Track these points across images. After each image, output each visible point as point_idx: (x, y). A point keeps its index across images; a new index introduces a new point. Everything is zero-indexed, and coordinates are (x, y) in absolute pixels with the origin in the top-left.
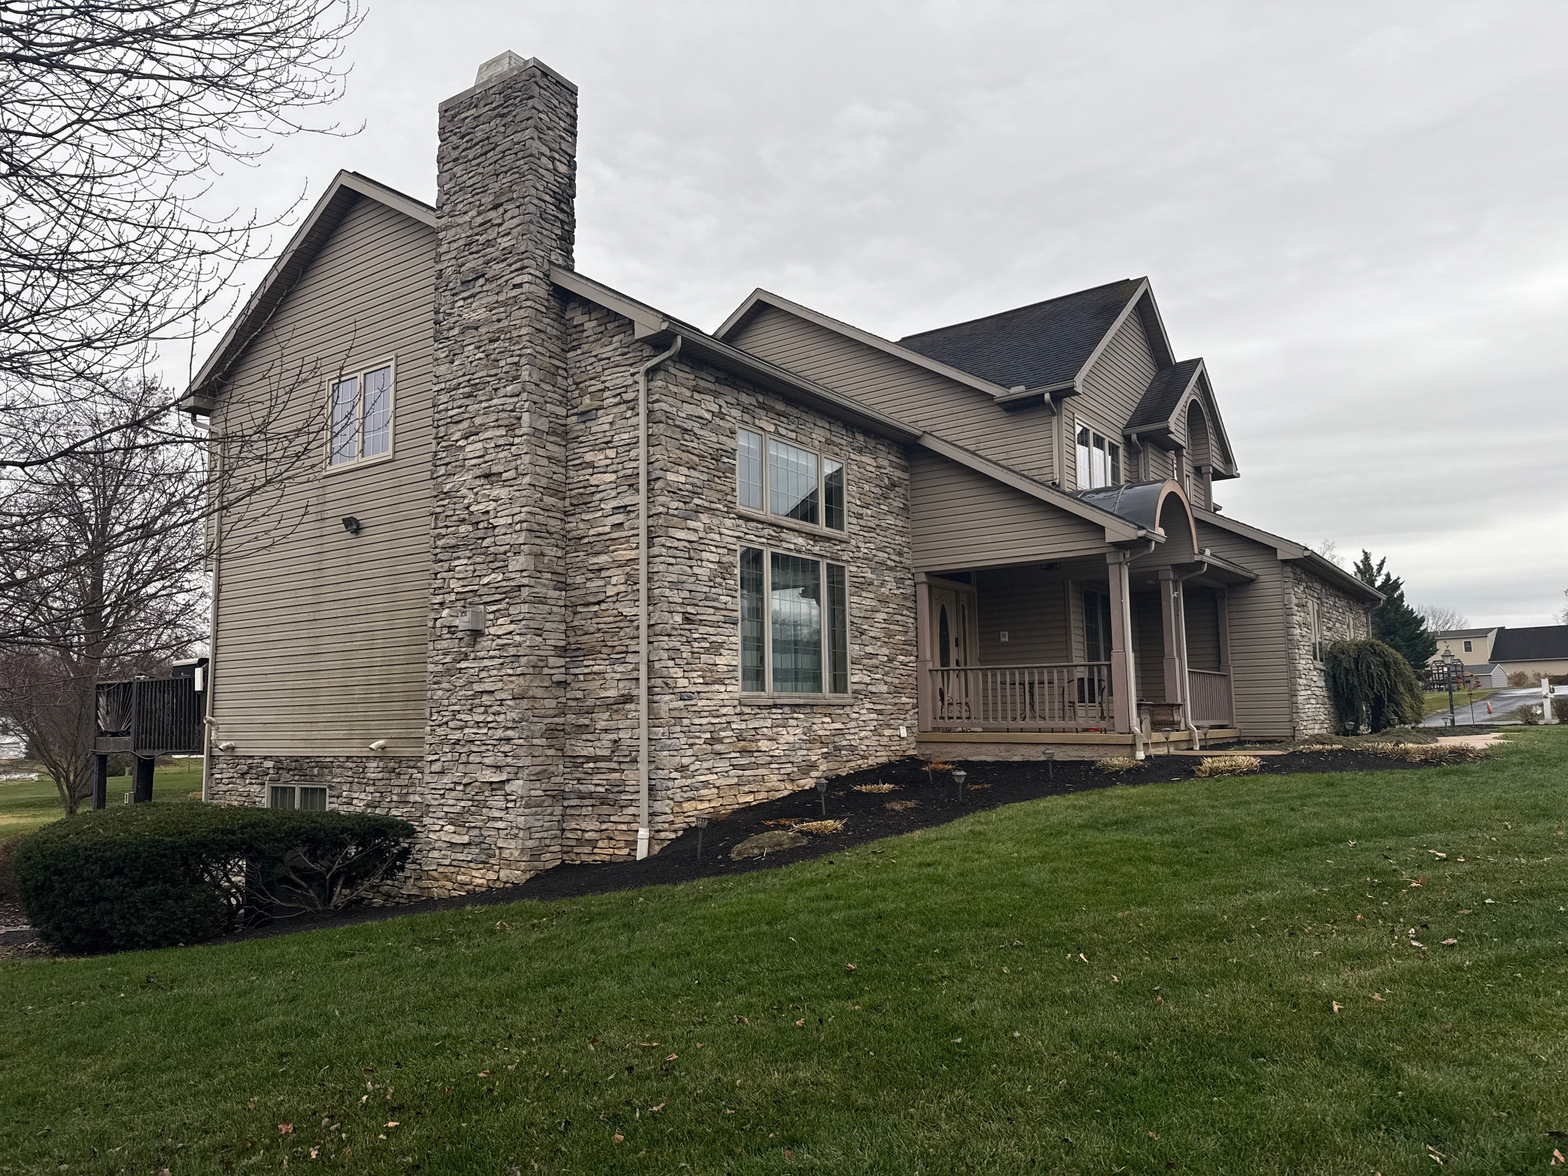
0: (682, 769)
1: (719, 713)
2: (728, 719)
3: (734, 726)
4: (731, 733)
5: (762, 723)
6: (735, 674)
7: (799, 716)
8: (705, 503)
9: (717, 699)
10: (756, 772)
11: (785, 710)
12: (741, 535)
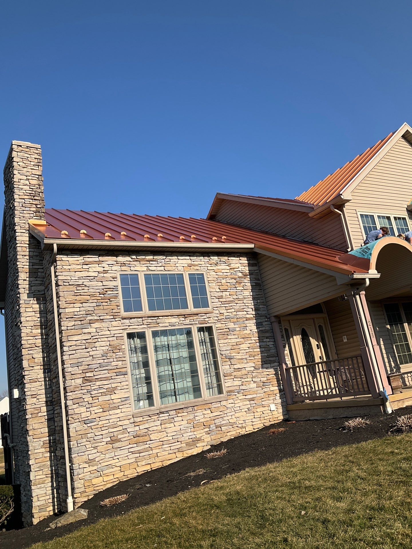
0: (90, 462)
1: (116, 426)
2: (124, 427)
3: (129, 430)
4: (128, 434)
5: (152, 424)
6: (128, 402)
7: (183, 414)
8: (96, 318)
9: (114, 419)
10: (151, 452)
11: (171, 413)
12: (127, 327)
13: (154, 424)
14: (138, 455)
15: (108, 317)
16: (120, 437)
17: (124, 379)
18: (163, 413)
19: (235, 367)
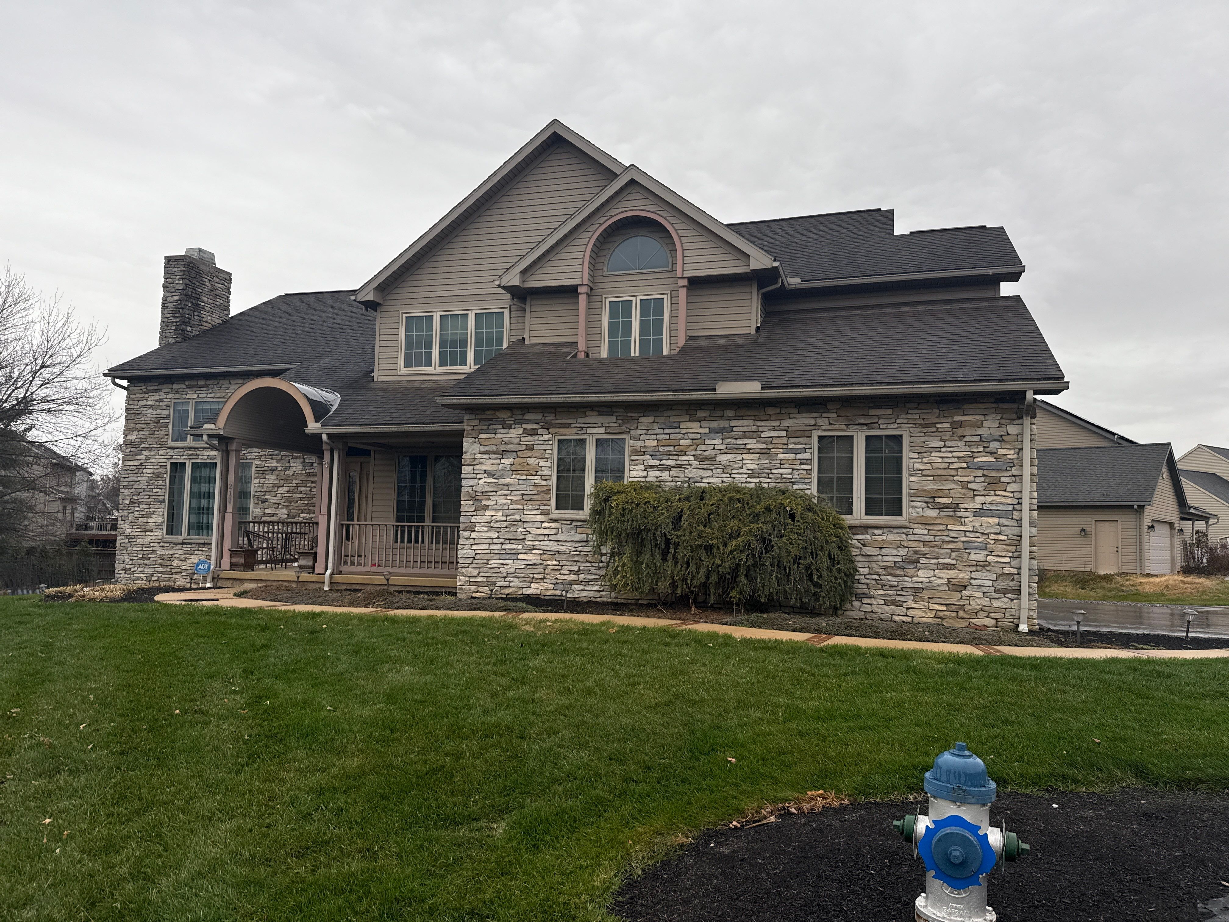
0: (126, 570)
2: (154, 549)
3: (158, 552)
5: (176, 552)
6: (160, 527)
7: (204, 549)
8: (147, 446)
9: (148, 539)
10: (171, 576)
11: (193, 546)
12: (170, 457)
13: (178, 552)
14: (159, 575)
15: (155, 446)
16: (150, 556)
17: (160, 506)
18: (186, 544)
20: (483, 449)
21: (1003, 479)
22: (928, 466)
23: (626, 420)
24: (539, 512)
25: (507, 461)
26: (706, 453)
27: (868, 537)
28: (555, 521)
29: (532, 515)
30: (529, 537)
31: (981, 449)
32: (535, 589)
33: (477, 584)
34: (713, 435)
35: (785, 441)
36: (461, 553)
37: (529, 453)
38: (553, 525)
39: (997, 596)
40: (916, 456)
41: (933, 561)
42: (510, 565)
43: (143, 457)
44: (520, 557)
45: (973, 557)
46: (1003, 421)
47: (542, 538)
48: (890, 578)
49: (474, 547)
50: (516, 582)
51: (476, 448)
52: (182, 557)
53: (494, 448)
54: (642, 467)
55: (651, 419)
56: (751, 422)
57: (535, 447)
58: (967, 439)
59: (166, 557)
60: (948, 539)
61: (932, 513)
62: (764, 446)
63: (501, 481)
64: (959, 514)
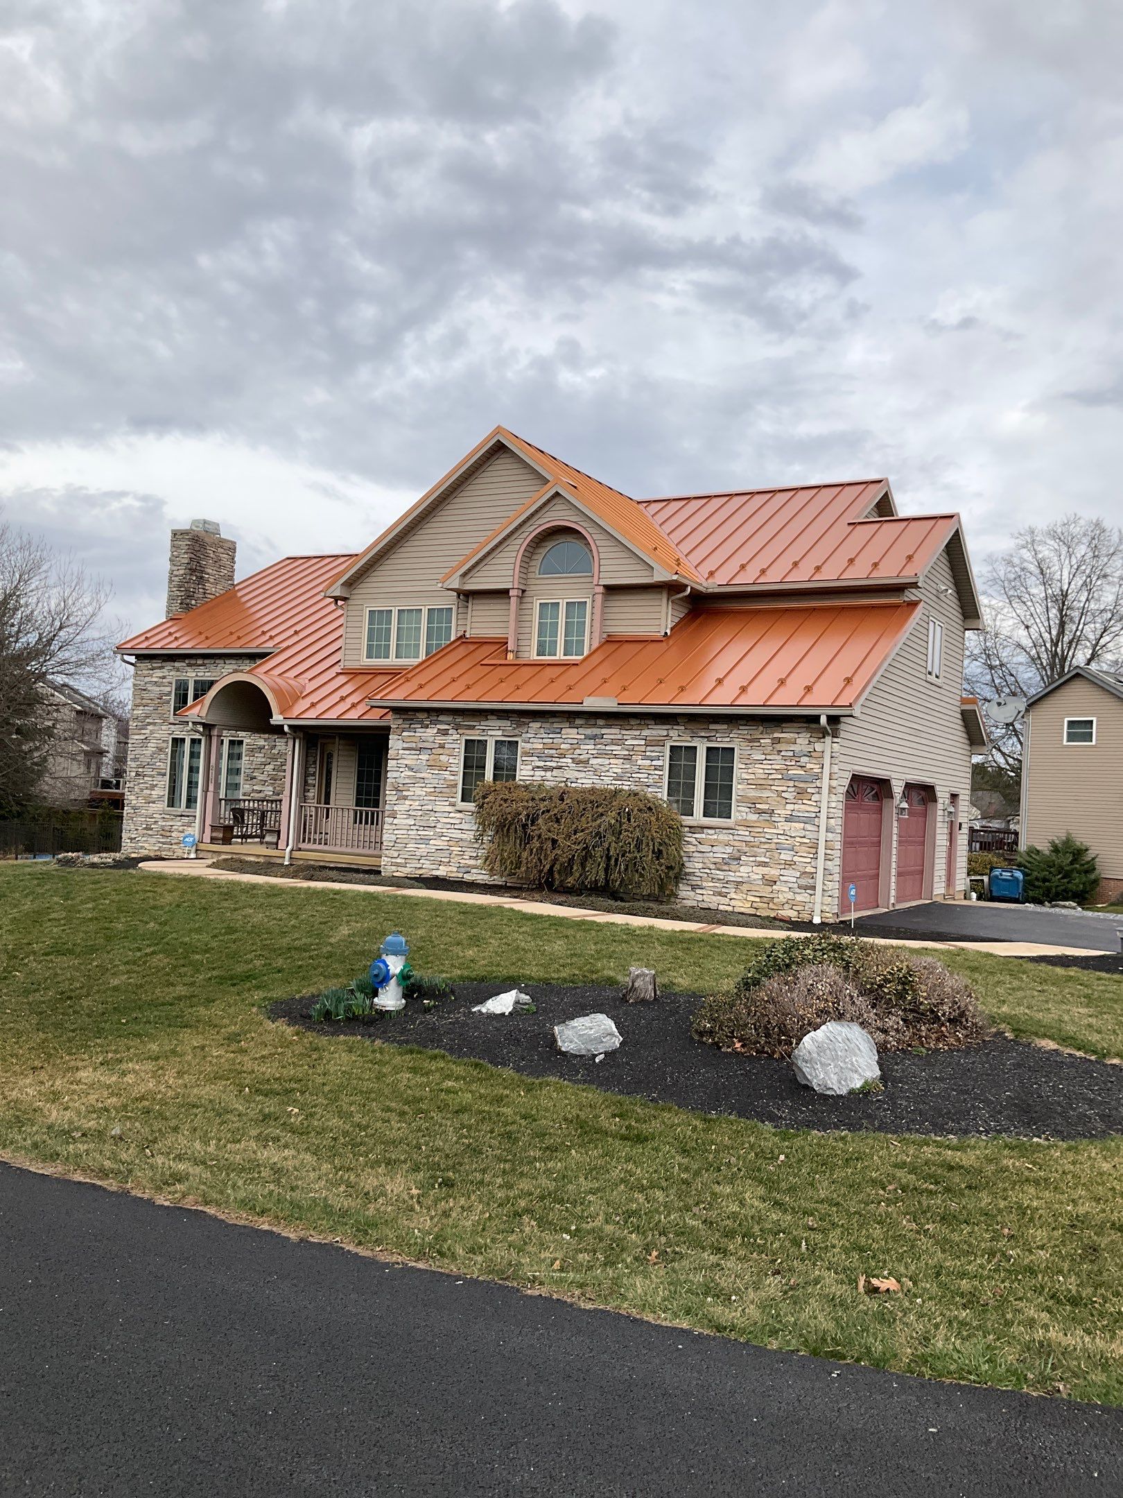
1: (152, 816)
2: (156, 820)
5: (175, 823)
6: (162, 799)
9: (151, 810)
12: (171, 732)
13: (177, 824)
14: (160, 845)
15: (158, 721)
16: (152, 826)
18: (184, 816)
19: (255, 788)
20: (405, 745)
21: (809, 790)
22: (752, 776)
23: (519, 725)
24: (447, 803)
25: (424, 757)
26: (581, 757)
27: (704, 836)
28: (460, 812)
29: (442, 806)
30: (439, 825)
31: (793, 763)
32: (442, 872)
33: (397, 865)
34: (587, 741)
35: (643, 748)
36: (385, 837)
37: (441, 751)
38: (459, 815)
39: (799, 891)
40: (743, 766)
41: (751, 859)
42: (423, 849)
43: (148, 731)
44: (431, 842)
45: (782, 857)
46: (812, 740)
47: (449, 826)
48: (718, 872)
49: (396, 832)
50: (427, 865)
51: (400, 745)
52: (181, 828)
53: (414, 745)
54: (531, 767)
55: (538, 725)
56: (617, 731)
57: (447, 746)
58: (783, 753)
59: (167, 828)
60: (763, 840)
61: (754, 817)
62: (627, 753)
63: (419, 775)
64: (773, 819)
